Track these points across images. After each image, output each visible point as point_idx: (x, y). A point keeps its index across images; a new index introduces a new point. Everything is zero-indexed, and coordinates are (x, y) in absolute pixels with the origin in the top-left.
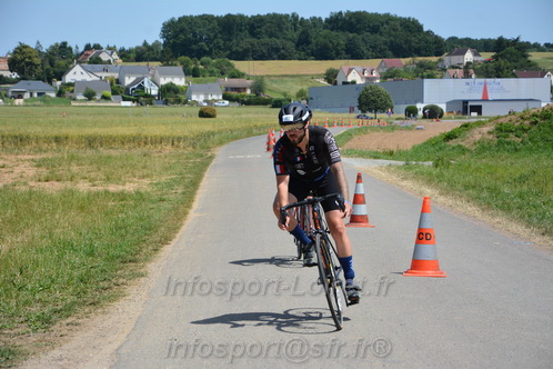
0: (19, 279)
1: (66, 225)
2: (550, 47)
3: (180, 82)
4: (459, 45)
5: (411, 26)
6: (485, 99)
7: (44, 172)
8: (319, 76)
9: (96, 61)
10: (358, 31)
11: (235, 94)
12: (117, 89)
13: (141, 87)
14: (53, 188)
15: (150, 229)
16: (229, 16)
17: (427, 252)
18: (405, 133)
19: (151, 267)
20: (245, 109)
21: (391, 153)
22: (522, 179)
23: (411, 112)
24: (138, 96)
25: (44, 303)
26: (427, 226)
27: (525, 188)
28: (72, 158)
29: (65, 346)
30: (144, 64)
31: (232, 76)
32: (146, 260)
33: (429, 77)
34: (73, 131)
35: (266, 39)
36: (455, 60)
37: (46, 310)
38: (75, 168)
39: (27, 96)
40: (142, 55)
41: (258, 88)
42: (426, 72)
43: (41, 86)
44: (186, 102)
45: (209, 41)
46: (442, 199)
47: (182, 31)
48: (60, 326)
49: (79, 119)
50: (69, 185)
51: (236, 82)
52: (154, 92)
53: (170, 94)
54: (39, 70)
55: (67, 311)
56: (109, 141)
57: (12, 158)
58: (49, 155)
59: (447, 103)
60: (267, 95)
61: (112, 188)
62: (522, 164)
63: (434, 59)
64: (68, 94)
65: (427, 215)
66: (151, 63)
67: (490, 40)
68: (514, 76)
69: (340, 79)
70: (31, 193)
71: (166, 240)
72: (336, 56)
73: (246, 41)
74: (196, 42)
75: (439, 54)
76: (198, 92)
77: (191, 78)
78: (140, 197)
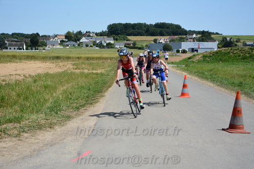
0: (70, 96)
1: (82, 82)
2: (217, 34)
3: (112, 42)
4: (192, 32)
5: (178, 27)
6: (199, 48)
7: (75, 67)
8: (152, 41)
9: (89, 36)
10: (163, 28)
11: (128, 45)
12: (95, 44)
13: (101, 43)
14: (78, 71)
15: (105, 83)
16: (126, 23)
17: (186, 91)
18: (177, 57)
19: (106, 94)
20: (130, 50)
21: (173, 63)
22: (211, 70)
23: (178, 51)
24: (100, 46)
25: (77, 103)
26: (186, 83)
27: (212, 73)
28: (83, 63)
29: (84, 116)
30: (102, 37)
31: (127, 40)
32: (105, 92)
33: (183, 41)
34: (83, 56)
35: (137, 30)
36: (191, 37)
37: (78, 105)
38: (83, 66)
39: (70, 46)
40: (102, 34)
41: (134, 44)
42: (182, 40)
43: (74, 43)
44: (114, 48)
45: (121, 30)
46: (188, 76)
47: (113, 27)
48: (82, 110)
49: (84, 52)
50: (82, 71)
51: (128, 42)
52: (105, 45)
53: (109, 46)
54: (73, 39)
55: (83, 106)
56: (92, 58)
57: (66, 63)
58: (76, 62)
59: (188, 49)
60: (137, 46)
61: (94, 72)
62: (210, 66)
63: (185, 36)
64: (81, 45)
65: (186, 80)
66: (104, 37)
67: (200, 31)
68: (207, 41)
69: (158, 42)
70: (72, 72)
71: (110, 86)
72: (157, 35)
73: (131, 31)
74: (117, 31)
75: (186, 35)
76: (117, 45)
77: (115, 41)
78: (102, 74)
